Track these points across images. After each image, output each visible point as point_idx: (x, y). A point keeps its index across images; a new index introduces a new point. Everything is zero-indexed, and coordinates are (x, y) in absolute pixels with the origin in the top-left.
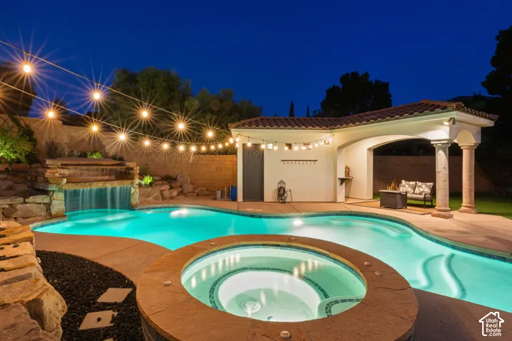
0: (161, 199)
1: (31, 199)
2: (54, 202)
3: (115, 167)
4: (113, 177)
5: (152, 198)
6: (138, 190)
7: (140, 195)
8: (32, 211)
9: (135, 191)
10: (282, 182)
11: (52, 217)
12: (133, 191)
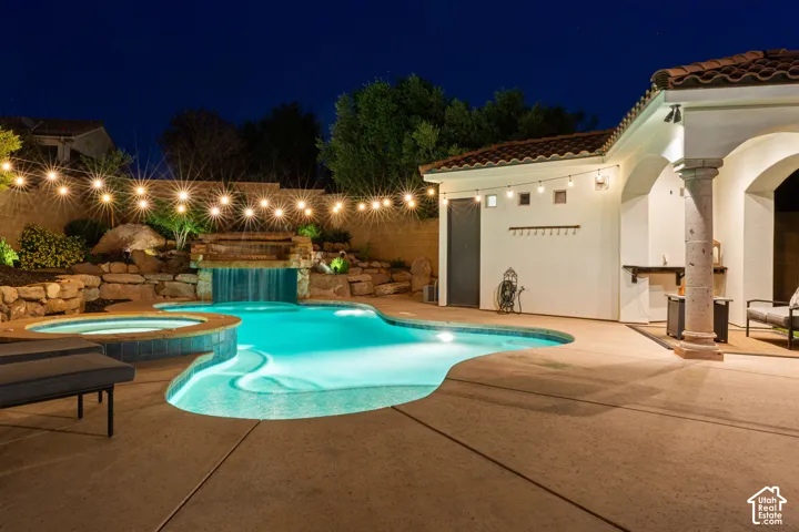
0: (348, 294)
1: (179, 277)
2: (200, 282)
3: (280, 244)
4: (274, 257)
5: (332, 290)
6: (308, 277)
7: (310, 285)
8: (179, 291)
9: (303, 278)
10: (510, 272)
11: (198, 299)
12: (300, 277)
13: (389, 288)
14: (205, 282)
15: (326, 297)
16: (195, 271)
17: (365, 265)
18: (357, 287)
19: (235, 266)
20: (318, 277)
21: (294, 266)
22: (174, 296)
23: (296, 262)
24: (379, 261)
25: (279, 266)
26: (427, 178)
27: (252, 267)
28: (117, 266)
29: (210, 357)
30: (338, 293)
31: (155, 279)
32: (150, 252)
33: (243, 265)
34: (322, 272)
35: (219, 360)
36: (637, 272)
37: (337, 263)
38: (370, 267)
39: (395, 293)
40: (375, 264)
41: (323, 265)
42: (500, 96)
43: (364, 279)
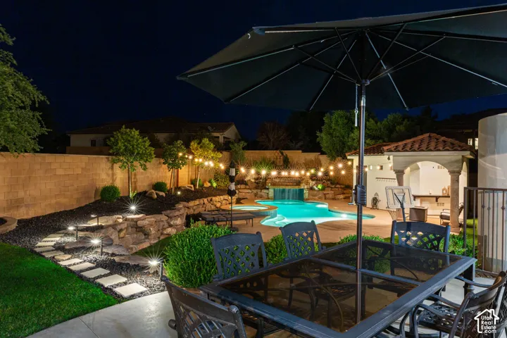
0: (323, 199)
2: (269, 193)
4: (295, 186)
5: (317, 197)
6: (308, 192)
7: (309, 195)
8: (263, 196)
9: (306, 193)
10: (376, 194)
11: (269, 199)
12: (305, 192)
13: (342, 196)
14: (271, 192)
15: (315, 200)
16: (268, 189)
17: (333, 186)
18: (327, 196)
19: (281, 188)
20: (311, 192)
21: (302, 188)
22: (261, 197)
23: (303, 186)
24: (340, 184)
25: (297, 188)
26: (349, 157)
27: (287, 188)
28: (243, 186)
29: (269, 217)
30: (320, 198)
31: (255, 191)
32: (253, 181)
33: (284, 187)
34: (314, 190)
35: (272, 218)
36: (415, 197)
37: (320, 187)
38: (335, 187)
39: (344, 198)
40: (338, 186)
41: (315, 187)
42: (390, 117)
43: (330, 193)
